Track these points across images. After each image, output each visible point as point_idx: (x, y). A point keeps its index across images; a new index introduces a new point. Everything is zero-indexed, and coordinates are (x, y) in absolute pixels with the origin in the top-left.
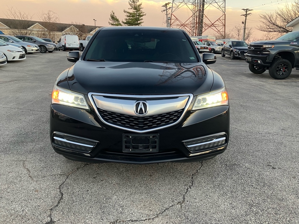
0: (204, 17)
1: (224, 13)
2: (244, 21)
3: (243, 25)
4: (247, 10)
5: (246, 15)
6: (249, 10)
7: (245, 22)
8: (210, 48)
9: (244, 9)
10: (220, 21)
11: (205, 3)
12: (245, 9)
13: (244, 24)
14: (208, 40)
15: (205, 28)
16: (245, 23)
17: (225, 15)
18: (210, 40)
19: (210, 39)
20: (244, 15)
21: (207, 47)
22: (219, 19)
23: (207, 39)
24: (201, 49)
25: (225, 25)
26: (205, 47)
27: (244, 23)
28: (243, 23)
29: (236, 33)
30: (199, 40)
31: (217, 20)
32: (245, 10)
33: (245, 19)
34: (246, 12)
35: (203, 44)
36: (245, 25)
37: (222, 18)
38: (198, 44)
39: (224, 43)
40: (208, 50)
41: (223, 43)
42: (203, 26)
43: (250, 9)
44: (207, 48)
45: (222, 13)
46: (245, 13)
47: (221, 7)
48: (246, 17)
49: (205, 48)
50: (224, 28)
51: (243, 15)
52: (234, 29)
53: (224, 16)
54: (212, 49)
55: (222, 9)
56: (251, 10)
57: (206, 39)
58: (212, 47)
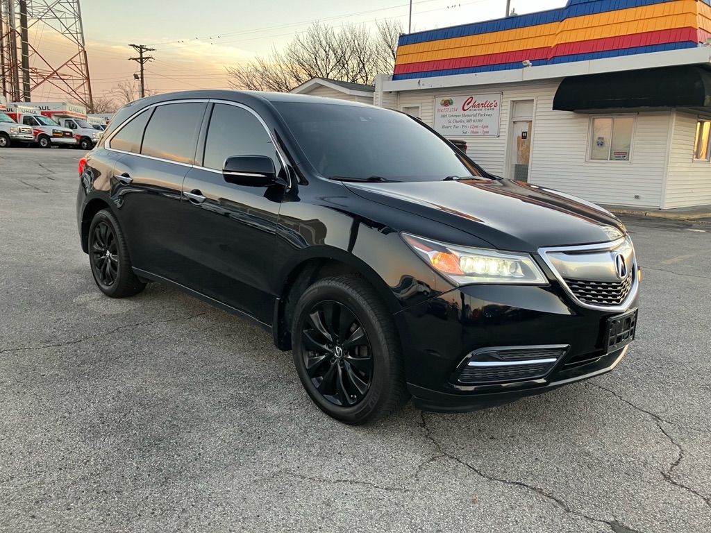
0: (30, 53)
1: (82, 47)
2: (139, 74)
3: (138, 82)
4: (141, 47)
5: (141, 60)
6: (147, 49)
7: (142, 75)
8: (78, 136)
9: (134, 46)
10: (73, 66)
11: (28, 15)
12: (136, 45)
13: (140, 79)
14: (69, 113)
15: (35, 80)
16: (142, 78)
17: (85, 52)
18: (72, 114)
19: (73, 112)
20: (136, 59)
21: (71, 133)
22: (70, 60)
23: (66, 112)
24: (54, 137)
25: (88, 78)
26: (64, 132)
27: (140, 77)
28: (136, 77)
29: (123, 100)
30: (43, 113)
31: (66, 64)
32: (137, 47)
33: (140, 70)
34: (141, 53)
35: (55, 124)
36: (142, 82)
37: (77, 59)
38: (43, 124)
39: (107, 123)
40: (74, 141)
41: (105, 124)
42: (30, 74)
43: (149, 48)
44: (71, 136)
45: (76, 49)
46: (138, 55)
47: (72, 32)
48: (142, 63)
49: (64, 134)
50: (86, 85)
51: (133, 59)
52: (114, 90)
53: (82, 54)
54: (83, 138)
55: (75, 35)
56: (150, 50)
57: (62, 112)
58: (80, 132)
